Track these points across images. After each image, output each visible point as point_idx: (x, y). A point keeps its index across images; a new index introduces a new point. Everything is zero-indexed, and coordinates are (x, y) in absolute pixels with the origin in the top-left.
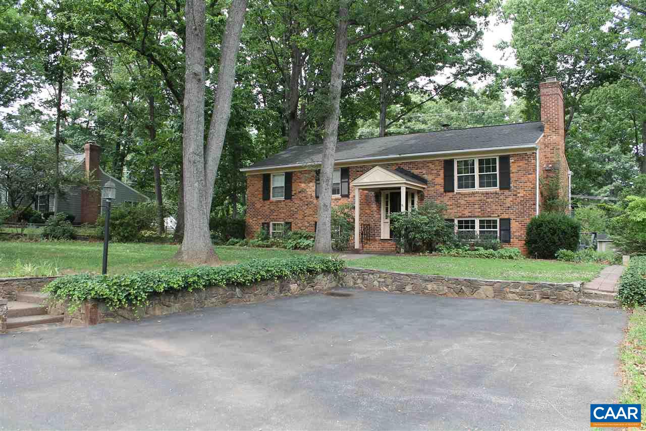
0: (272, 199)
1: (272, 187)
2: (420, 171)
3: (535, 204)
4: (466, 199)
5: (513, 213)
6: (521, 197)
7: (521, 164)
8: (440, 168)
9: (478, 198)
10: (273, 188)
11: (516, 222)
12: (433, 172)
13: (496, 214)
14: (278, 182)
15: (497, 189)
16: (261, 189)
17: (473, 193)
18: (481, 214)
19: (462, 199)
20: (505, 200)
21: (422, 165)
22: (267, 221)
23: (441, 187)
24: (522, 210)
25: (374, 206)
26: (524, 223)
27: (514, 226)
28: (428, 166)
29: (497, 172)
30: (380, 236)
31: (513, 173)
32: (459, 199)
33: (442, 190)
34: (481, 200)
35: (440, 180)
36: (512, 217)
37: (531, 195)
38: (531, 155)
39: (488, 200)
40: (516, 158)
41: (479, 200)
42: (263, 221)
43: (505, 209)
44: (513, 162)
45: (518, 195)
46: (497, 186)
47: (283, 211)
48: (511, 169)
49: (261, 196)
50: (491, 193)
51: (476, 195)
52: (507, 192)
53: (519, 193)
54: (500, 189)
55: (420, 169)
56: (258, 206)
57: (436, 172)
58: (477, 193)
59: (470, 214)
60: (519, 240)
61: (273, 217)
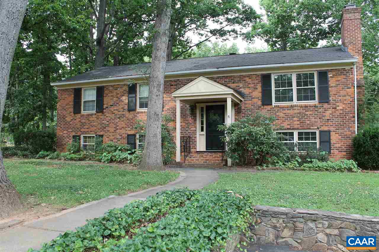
0: (83, 112)
1: (83, 100)
2: (237, 85)
3: (354, 117)
4: (284, 112)
5: (332, 126)
6: (340, 110)
7: (339, 79)
8: (257, 81)
9: (296, 111)
10: (85, 102)
11: (335, 133)
12: (249, 86)
13: (315, 126)
14: (89, 95)
15: (316, 102)
16: (72, 103)
17: (292, 107)
18: (300, 126)
19: (281, 112)
20: (325, 112)
21: (239, 79)
22: (78, 134)
23: (259, 100)
24: (342, 123)
25: (190, 119)
26: (344, 135)
27: (334, 138)
28: (244, 80)
29: (316, 86)
30: (196, 149)
31: (332, 87)
32: (278, 112)
33: (260, 103)
34: (300, 113)
35: (258, 93)
36: (332, 129)
37: (350, 108)
38: (349, 70)
39: (307, 113)
40: (334, 73)
41: (299, 113)
42: (74, 134)
43: (325, 122)
44: (331, 77)
45: (338, 108)
46: (315, 100)
47: (95, 124)
48: (330, 83)
49: (72, 110)
50: (310, 106)
51: (295, 108)
52: (326, 105)
53: (338, 106)
54: (319, 103)
55: (236, 83)
56: (68, 119)
57: (253, 85)
58: (295, 106)
59: (289, 127)
60: (339, 151)
61: (84, 130)
